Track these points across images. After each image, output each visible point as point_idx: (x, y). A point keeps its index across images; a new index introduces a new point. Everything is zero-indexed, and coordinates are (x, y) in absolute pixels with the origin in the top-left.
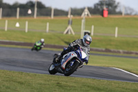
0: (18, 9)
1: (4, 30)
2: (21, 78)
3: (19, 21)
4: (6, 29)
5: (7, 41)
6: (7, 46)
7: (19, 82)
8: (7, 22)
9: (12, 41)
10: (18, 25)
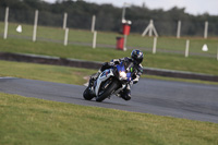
0: (207, 24)
1: (184, 56)
2: (209, 132)
3: (207, 42)
4: (187, 55)
5: (189, 73)
6: (188, 81)
7: (205, 139)
8: (188, 42)
9: (196, 73)
10: (205, 48)
